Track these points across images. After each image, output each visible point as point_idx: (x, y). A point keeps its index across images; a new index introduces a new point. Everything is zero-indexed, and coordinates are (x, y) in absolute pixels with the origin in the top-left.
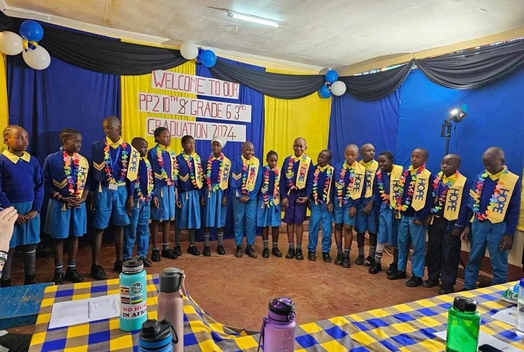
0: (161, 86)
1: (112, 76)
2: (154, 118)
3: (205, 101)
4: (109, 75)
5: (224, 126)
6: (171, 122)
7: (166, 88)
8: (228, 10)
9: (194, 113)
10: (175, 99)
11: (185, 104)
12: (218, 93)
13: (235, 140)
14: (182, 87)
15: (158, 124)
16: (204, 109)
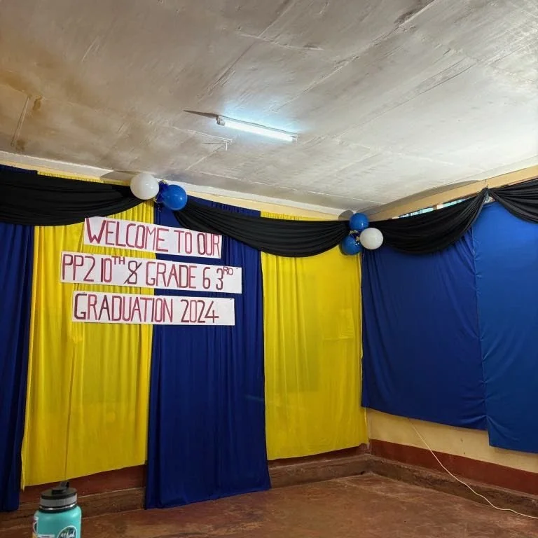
0: (99, 241)
1: (20, 228)
2: (86, 292)
3: (169, 264)
4: (15, 225)
5: (199, 301)
6: (114, 297)
7: (107, 243)
8: (217, 116)
9: (151, 282)
10: (120, 261)
11: (137, 267)
12: (189, 250)
13: (218, 322)
14: (132, 242)
15: (92, 302)
16: (167, 275)
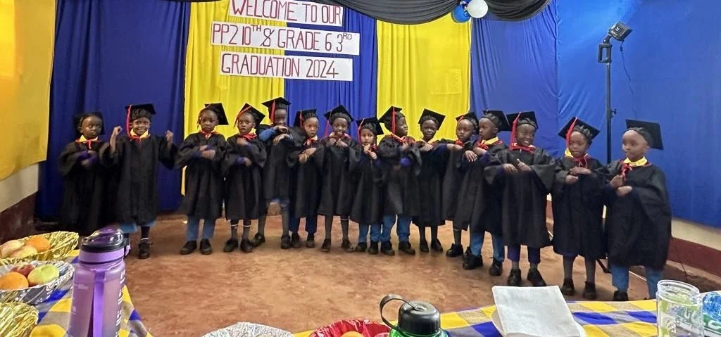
0: (241, 13)
1: (179, 4)
2: (230, 53)
3: (297, 30)
5: (322, 61)
6: (252, 56)
7: (247, 15)
9: (283, 45)
10: (257, 28)
11: (271, 34)
12: (314, 19)
13: (337, 78)
14: (267, 13)
15: (236, 60)
16: (295, 40)
